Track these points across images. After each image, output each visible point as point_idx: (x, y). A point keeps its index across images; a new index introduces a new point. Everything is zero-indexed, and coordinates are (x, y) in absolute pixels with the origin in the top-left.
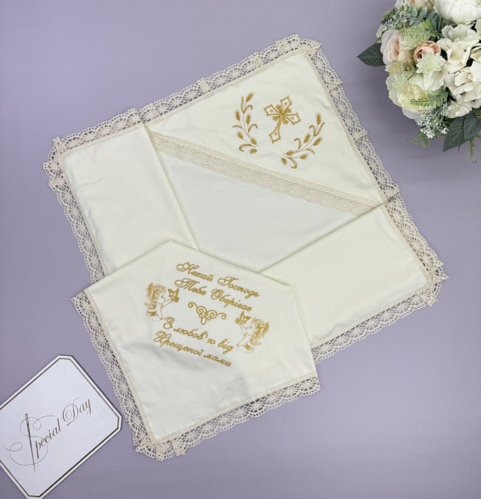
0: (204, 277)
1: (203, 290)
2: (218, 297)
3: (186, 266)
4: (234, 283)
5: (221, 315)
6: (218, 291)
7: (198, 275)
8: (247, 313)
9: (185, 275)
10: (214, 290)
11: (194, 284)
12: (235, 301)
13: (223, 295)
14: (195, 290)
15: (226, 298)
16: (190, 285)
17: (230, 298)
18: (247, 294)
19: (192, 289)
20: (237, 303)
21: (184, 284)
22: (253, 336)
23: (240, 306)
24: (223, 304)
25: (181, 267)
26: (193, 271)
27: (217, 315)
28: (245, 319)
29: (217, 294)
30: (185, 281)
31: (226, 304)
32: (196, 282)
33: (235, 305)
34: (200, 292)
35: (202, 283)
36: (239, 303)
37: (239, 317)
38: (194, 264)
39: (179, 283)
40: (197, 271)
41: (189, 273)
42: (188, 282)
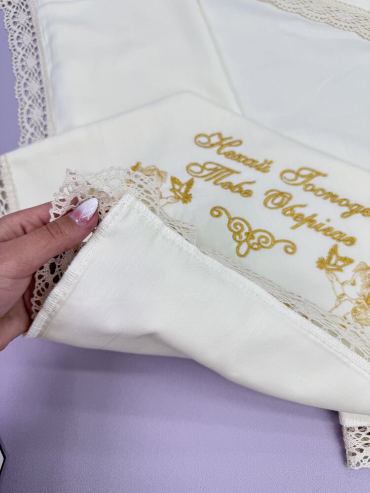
0: (252, 163)
1: (245, 187)
2: (280, 205)
3: (215, 140)
4: (317, 182)
5: (283, 244)
6: (281, 194)
7: (238, 158)
8: (344, 250)
9: (211, 156)
10: (272, 191)
11: (228, 175)
12: (319, 220)
13: (290, 204)
14: (229, 186)
15: (298, 210)
16: (217, 174)
17: (307, 212)
18: (346, 209)
19: (222, 184)
20: (322, 225)
21: (205, 172)
22: (358, 303)
23: (328, 232)
24: (291, 222)
25: (203, 140)
26: (227, 149)
27: (275, 242)
28: (340, 263)
29: (278, 200)
30: (209, 166)
31: (295, 223)
32: (232, 172)
33: (317, 229)
34: (240, 191)
35: (246, 174)
36: (327, 225)
37: (325, 256)
38: (231, 138)
39: (197, 169)
40: (238, 150)
41: (219, 152)
42: (216, 170)
